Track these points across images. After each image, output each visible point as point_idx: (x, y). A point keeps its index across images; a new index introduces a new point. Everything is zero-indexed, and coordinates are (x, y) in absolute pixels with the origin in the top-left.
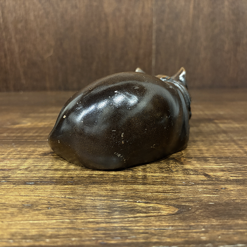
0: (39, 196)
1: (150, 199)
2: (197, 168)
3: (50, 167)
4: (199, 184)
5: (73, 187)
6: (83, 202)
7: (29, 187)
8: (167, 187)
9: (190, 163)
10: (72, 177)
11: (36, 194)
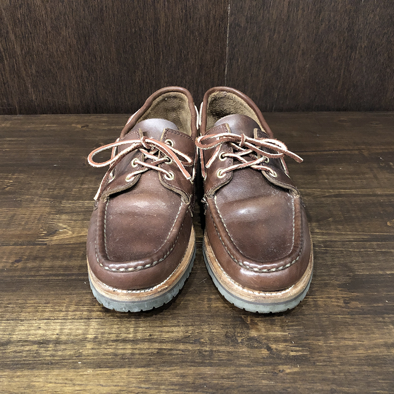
0: (118, 386)
2: (262, 337)
3: (118, 336)
4: (260, 364)
8: (232, 370)
9: (256, 326)
10: (143, 354)
11: (114, 382)
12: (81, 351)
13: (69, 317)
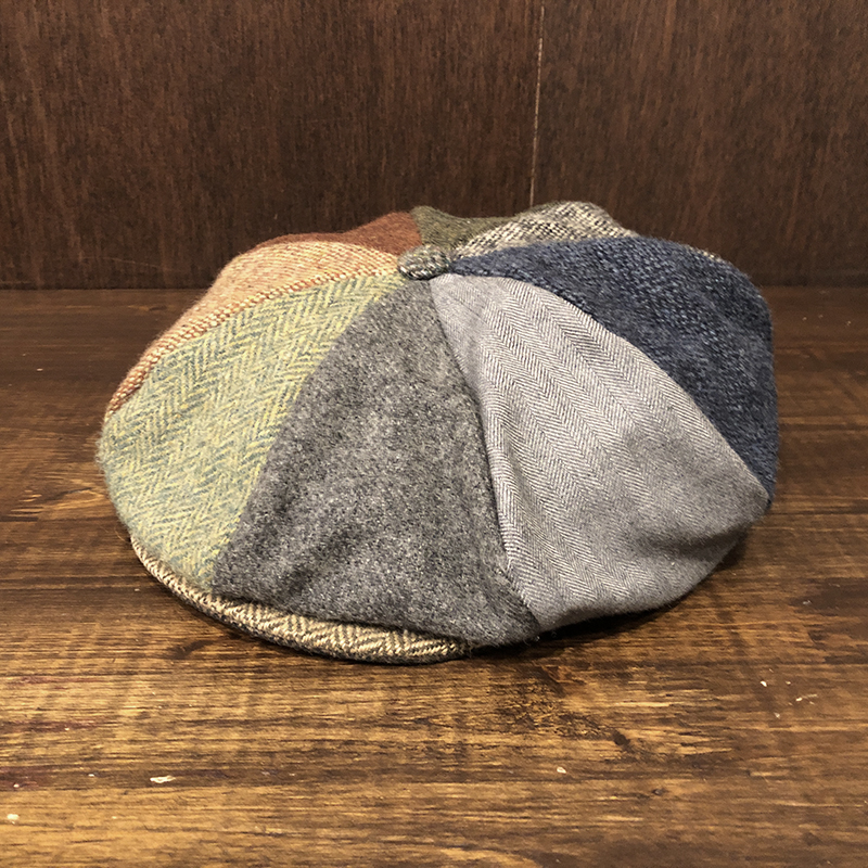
0: (197, 830)
1: (476, 834)
2: (598, 712)
3: (203, 713)
4: (597, 775)
5: (279, 791)
6: (311, 849)
7: (161, 796)
8: (520, 789)
9: (581, 689)
10: (271, 754)
11: (186, 821)
12: (98, 747)
13: (77, 671)
